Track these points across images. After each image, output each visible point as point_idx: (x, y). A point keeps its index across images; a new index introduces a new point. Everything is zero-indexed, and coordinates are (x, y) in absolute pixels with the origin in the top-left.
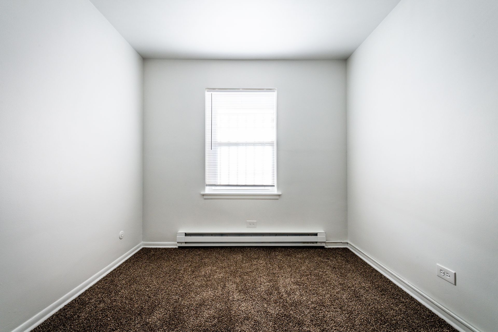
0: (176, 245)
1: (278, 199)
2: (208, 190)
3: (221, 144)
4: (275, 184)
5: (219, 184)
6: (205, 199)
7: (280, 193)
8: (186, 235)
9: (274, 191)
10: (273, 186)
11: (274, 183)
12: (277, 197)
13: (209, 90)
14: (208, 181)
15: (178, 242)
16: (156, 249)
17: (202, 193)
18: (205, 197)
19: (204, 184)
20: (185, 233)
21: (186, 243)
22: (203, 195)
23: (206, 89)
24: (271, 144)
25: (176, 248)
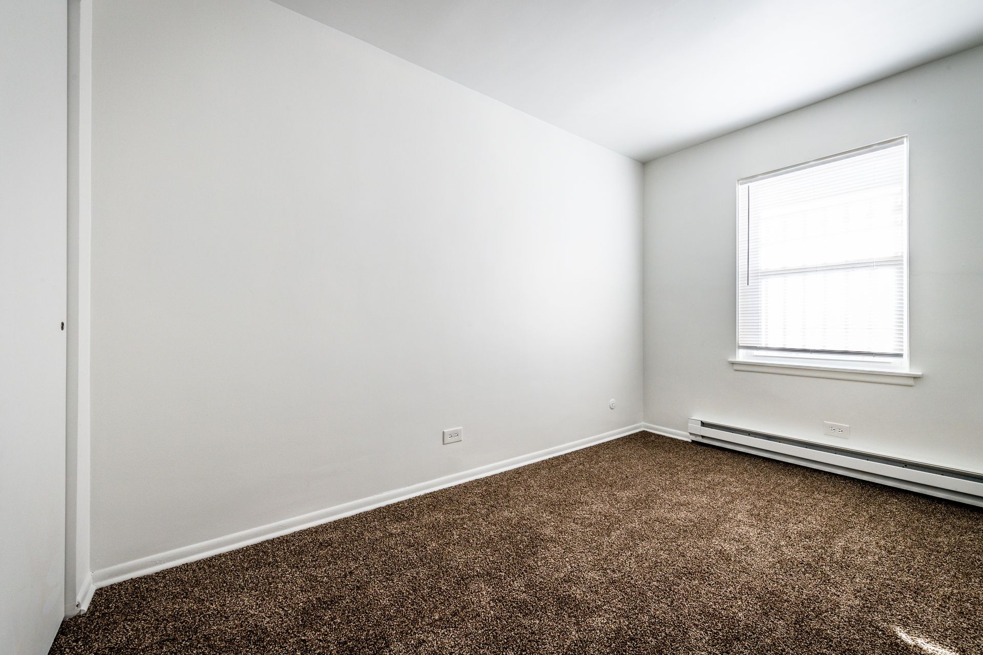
0: (689, 438)
1: (911, 386)
2: (742, 356)
3: (767, 274)
4: (906, 352)
5: (763, 346)
6: (736, 370)
7: (917, 372)
8: (703, 424)
9: (903, 366)
10: (900, 355)
11: (902, 350)
12: (911, 382)
13: (745, 181)
14: (742, 340)
15: (691, 434)
16: (659, 436)
17: (731, 359)
18: (736, 367)
19: (734, 345)
20: (701, 421)
21: (703, 437)
22: (733, 363)
23: (738, 181)
24: (894, 262)
25: (687, 442)
